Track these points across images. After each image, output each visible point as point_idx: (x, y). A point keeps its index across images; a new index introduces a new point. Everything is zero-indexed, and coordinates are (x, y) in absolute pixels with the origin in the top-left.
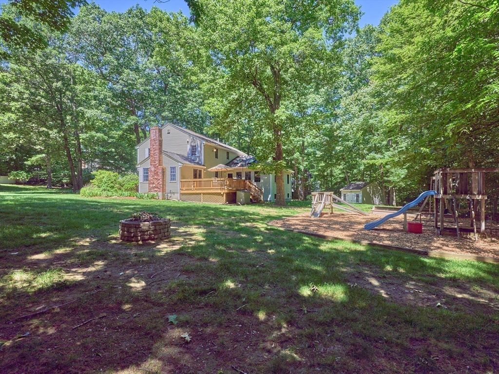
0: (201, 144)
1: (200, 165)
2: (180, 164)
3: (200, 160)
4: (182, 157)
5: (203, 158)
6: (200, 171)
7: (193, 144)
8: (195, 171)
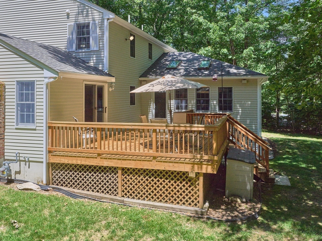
0: (103, 20)
1: (101, 73)
2: (47, 73)
3: (100, 60)
4: (55, 52)
5: (106, 54)
6: (101, 89)
7: (81, 20)
8: (89, 90)
